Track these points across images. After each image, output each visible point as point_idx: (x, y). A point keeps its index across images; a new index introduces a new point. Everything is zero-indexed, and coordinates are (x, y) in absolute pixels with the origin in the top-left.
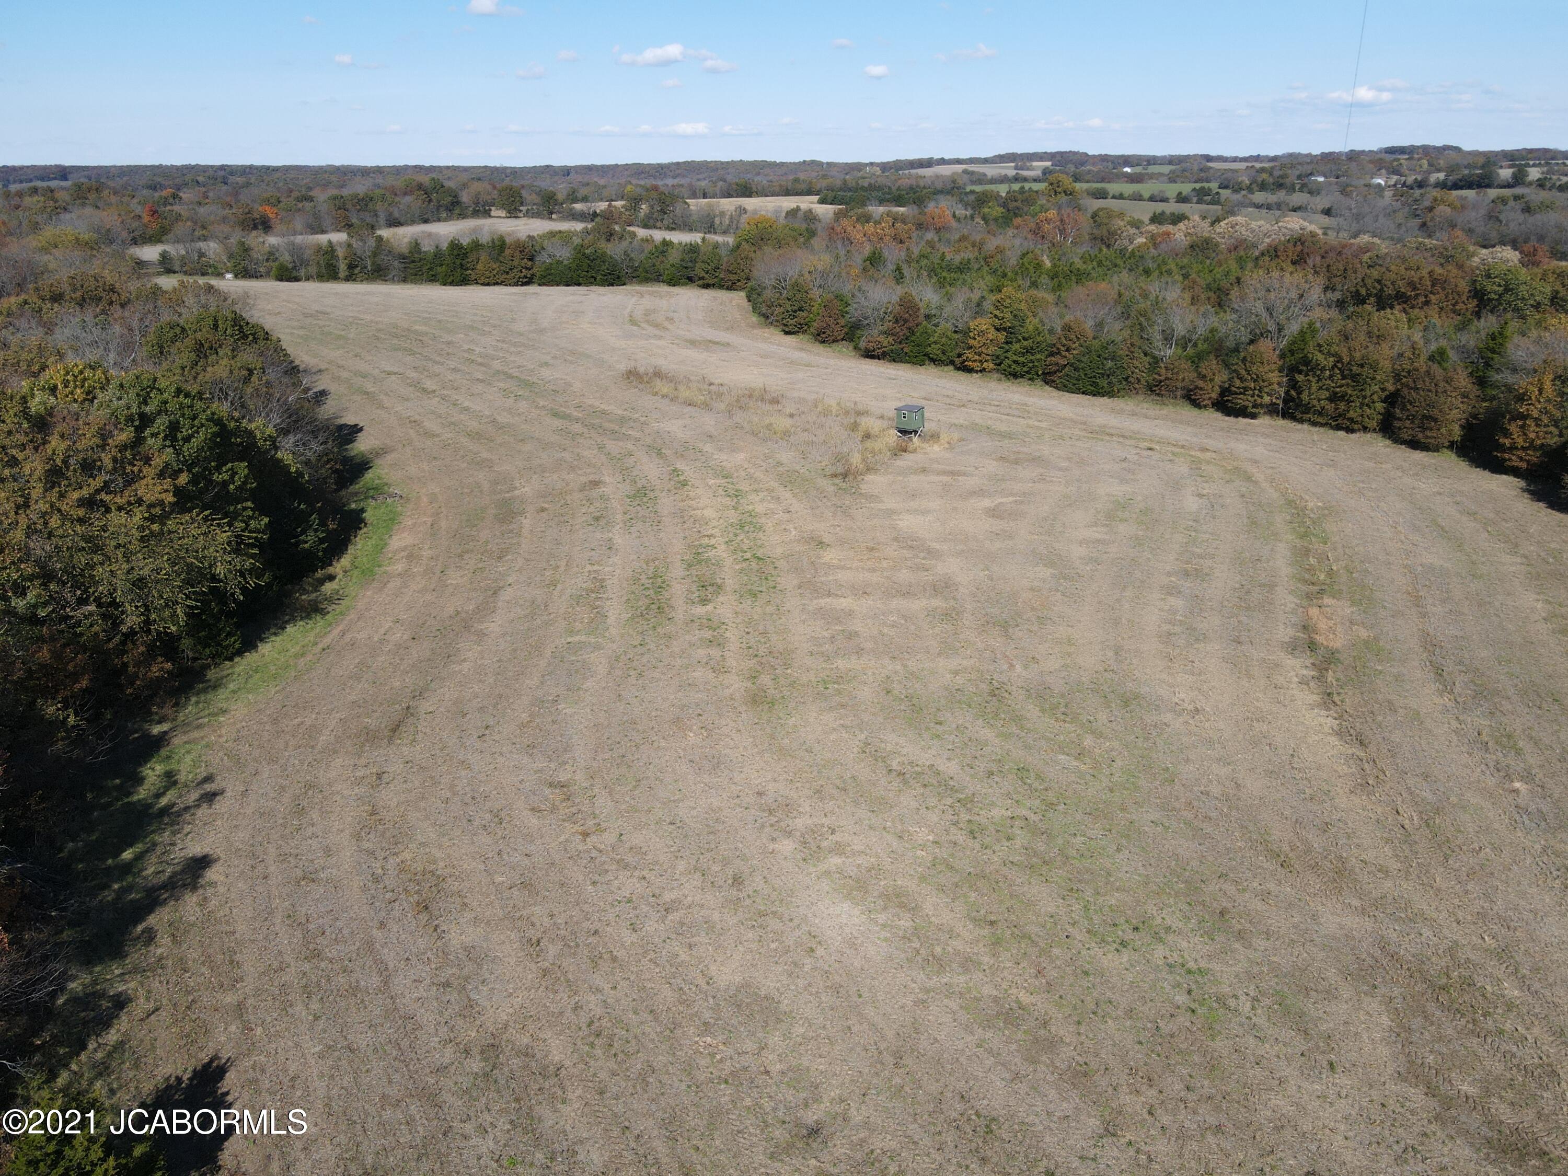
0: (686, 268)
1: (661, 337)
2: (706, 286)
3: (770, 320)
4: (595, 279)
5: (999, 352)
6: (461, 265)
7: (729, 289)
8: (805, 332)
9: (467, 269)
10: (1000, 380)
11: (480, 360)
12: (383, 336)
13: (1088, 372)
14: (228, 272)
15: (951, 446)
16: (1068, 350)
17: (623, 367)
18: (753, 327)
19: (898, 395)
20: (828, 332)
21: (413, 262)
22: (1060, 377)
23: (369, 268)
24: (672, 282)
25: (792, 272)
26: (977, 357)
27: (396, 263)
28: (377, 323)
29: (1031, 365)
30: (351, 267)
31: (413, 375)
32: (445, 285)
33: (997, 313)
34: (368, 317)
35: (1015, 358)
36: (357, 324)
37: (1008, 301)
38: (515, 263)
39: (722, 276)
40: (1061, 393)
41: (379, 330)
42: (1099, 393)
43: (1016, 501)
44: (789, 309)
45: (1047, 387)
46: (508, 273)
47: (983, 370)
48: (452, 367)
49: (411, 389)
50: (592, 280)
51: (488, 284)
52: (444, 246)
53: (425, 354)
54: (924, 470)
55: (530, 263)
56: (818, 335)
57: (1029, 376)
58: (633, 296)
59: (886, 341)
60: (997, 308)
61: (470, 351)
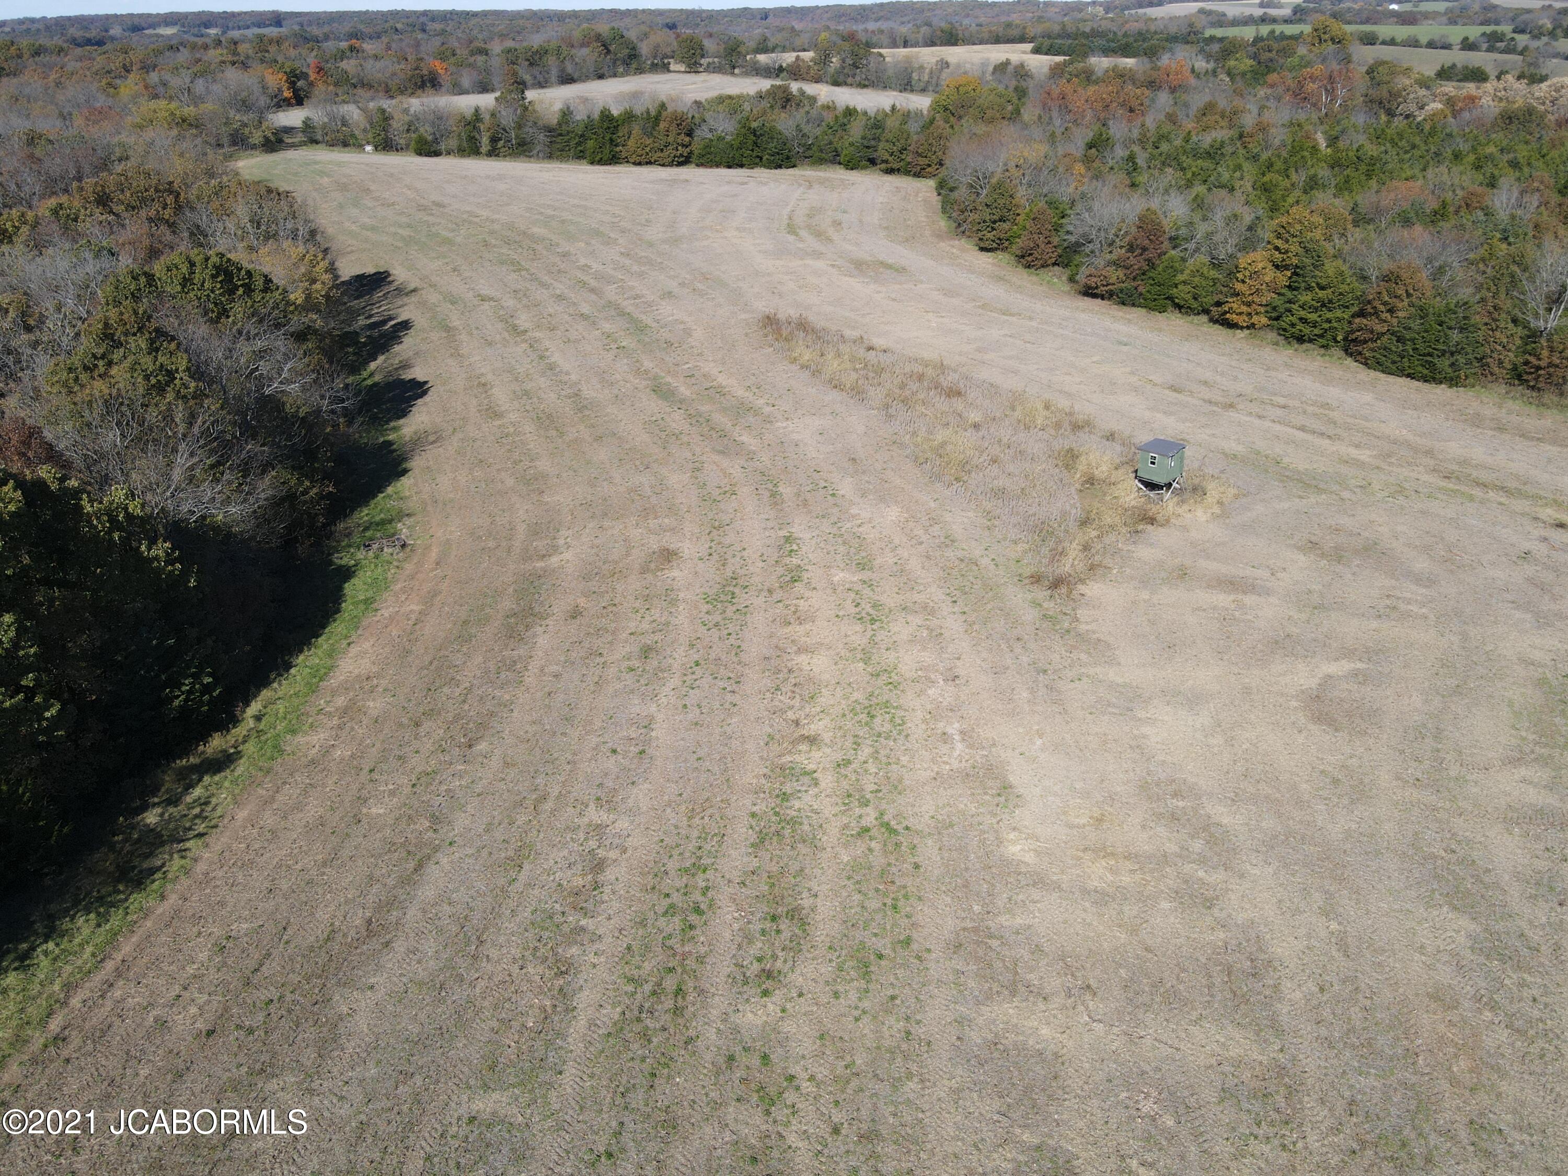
0: (868, 147)
1: (817, 255)
2: (890, 171)
3: (962, 229)
4: (761, 158)
5: (1278, 301)
6: (611, 140)
7: (917, 175)
8: (1004, 249)
9: (616, 145)
10: (1277, 344)
11: (593, 283)
12: (493, 241)
13: (1420, 345)
14: (368, 143)
15: (1224, 512)
16: (1391, 311)
17: (762, 306)
18: (939, 236)
19: (1133, 379)
20: (1036, 255)
21: (561, 135)
22: (1373, 350)
23: (514, 142)
24: (851, 165)
25: (995, 168)
26: (1244, 309)
27: (541, 137)
28: (493, 221)
29: (1326, 326)
30: (494, 140)
31: (510, 302)
32: (592, 163)
33: (1279, 243)
34: (484, 213)
35: (1303, 313)
36: (470, 222)
37: (1298, 227)
38: (671, 139)
39: (909, 159)
40: (1373, 374)
41: (492, 232)
42: (1434, 379)
43: (1355, 674)
44: (987, 219)
45: (1349, 361)
46: (662, 150)
47: (1252, 326)
48: (558, 292)
49: (500, 326)
50: (758, 160)
51: (640, 164)
52: (596, 115)
53: (533, 271)
54: (1182, 574)
55: (687, 139)
56: (1023, 257)
57: (1322, 341)
58: (800, 185)
59: (1115, 275)
60: (1279, 236)
61: (585, 268)
